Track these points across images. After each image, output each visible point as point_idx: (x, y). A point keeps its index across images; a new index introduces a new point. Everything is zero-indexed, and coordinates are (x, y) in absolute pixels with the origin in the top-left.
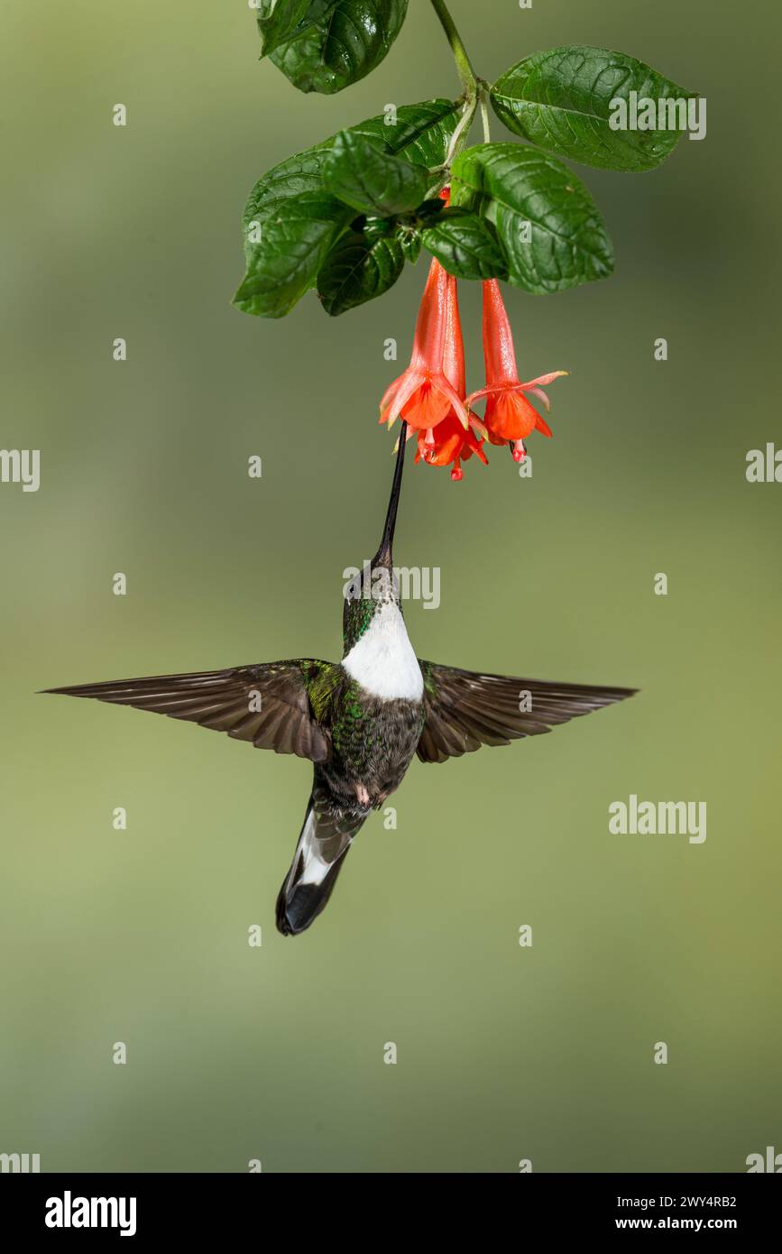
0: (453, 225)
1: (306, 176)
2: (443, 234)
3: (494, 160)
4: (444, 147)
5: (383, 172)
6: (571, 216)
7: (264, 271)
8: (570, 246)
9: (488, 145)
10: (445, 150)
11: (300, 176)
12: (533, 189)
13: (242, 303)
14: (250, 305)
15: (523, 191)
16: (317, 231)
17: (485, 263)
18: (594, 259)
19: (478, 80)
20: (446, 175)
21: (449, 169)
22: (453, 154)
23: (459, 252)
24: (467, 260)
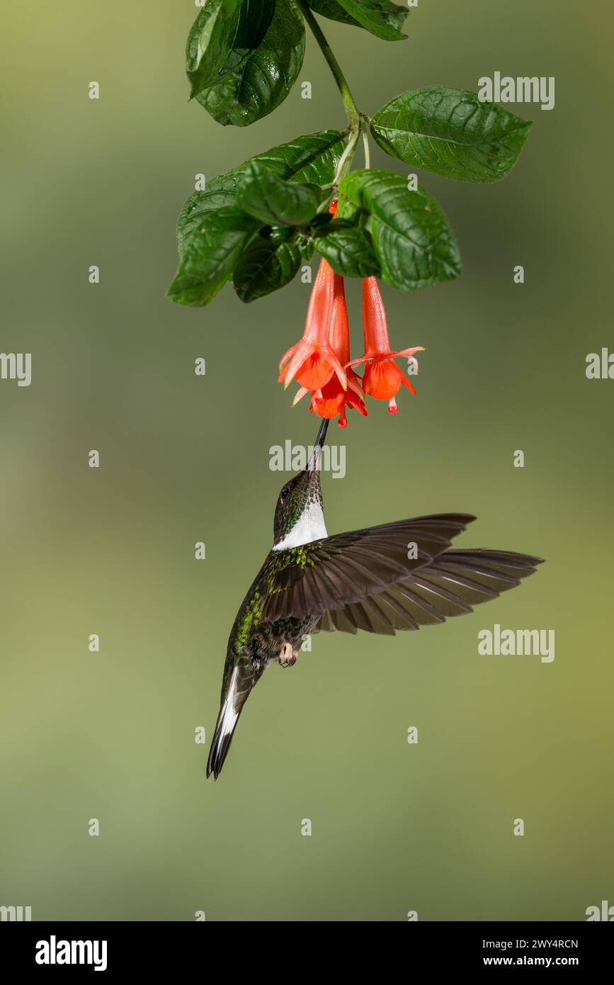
0: (339, 234)
1: (226, 193)
2: (331, 241)
3: (370, 183)
4: (334, 168)
5: (284, 195)
6: (428, 231)
7: (191, 271)
8: (426, 254)
9: (367, 171)
10: (335, 170)
11: (221, 193)
12: (399, 208)
13: (173, 296)
14: (180, 298)
15: (392, 209)
16: (232, 239)
17: (363, 265)
18: (446, 265)
19: (360, 115)
20: (335, 191)
21: (337, 186)
22: (341, 174)
23: (343, 255)
24: (349, 262)
